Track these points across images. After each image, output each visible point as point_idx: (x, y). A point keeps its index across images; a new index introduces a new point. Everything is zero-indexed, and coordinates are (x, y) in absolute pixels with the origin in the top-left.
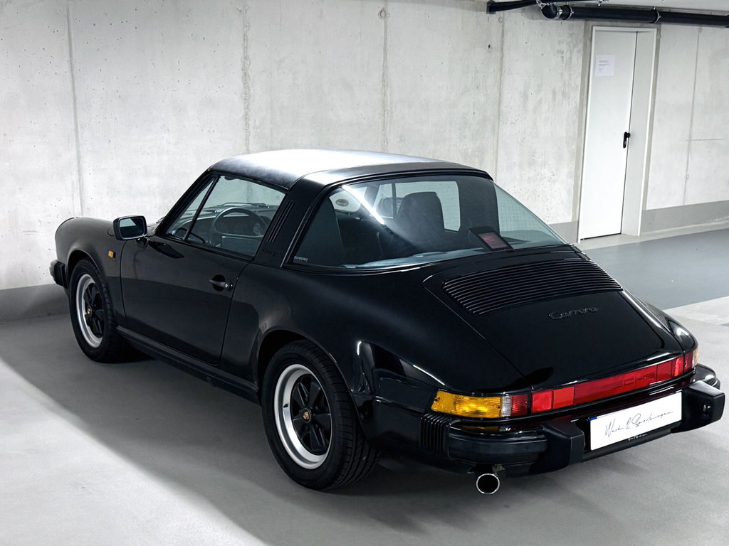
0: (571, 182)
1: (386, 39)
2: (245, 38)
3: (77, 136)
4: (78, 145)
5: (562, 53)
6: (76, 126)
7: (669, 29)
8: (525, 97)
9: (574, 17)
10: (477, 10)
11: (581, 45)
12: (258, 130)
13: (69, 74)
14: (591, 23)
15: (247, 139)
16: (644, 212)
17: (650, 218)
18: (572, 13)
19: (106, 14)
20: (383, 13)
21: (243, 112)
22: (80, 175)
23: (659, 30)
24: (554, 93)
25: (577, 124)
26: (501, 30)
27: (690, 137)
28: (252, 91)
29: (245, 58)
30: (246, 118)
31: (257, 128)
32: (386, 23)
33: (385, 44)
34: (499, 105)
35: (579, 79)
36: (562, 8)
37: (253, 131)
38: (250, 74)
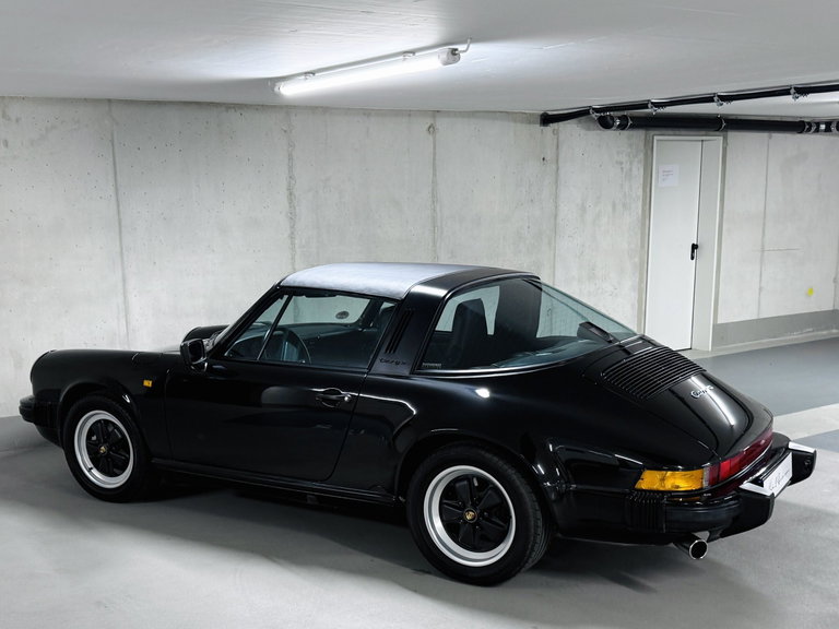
0: (635, 295)
1: (435, 154)
2: (290, 158)
3: (122, 259)
4: (123, 269)
5: (621, 163)
6: (122, 249)
7: (735, 137)
8: (583, 209)
9: (632, 127)
10: (530, 123)
11: (642, 156)
12: (305, 249)
13: (114, 198)
14: (652, 133)
15: (293, 258)
16: (715, 326)
17: (721, 332)
18: (630, 122)
19: (150, 137)
20: (431, 129)
21: (289, 232)
22: (125, 297)
23: (725, 138)
24: (614, 206)
25: (639, 236)
26: (555, 141)
27: (763, 246)
28: (297, 210)
29: (290, 177)
30: (292, 236)
31: (304, 247)
32: (434, 138)
33: (434, 159)
34: (556, 217)
35: (641, 190)
36: (619, 118)
37: (299, 250)
38: (296, 193)
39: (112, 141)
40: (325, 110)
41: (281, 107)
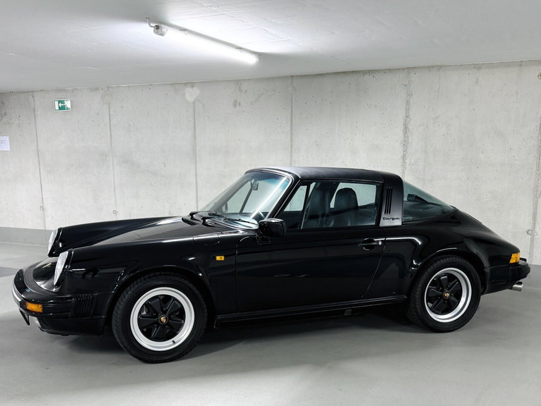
2: (408, 103)
12: (413, 167)
15: (403, 172)
19: (313, 96)
21: (402, 154)
28: (410, 138)
29: (407, 117)
30: (404, 158)
31: (413, 165)
37: (408, 167)
38: (410, 127)
39: (292, 100)
40: (440, 67)
41: (404, 69)
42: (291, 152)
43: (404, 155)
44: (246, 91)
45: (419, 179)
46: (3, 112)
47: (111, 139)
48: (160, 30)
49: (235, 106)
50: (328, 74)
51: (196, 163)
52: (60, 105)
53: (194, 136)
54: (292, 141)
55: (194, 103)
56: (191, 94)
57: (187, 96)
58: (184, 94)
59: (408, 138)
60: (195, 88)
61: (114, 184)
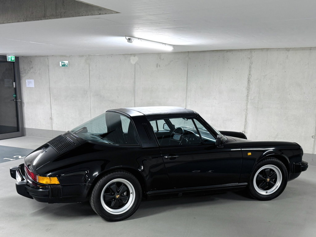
2: (250, 67)
12: (252, 101)
15: (247, 104)
19: (199, 63)
21: (246, 94)
28: (251, 86)
29: (249, 74)
30: (247, 96)
31: (252, 100)
37: (250, 101)
38: (251, 80)
39: (188, 64)
40: (267, 49)
41: (248, 50)
42: (187, 91)
43: (248, 95)
44: (163, 59)
45: (255, 107)
46: (31, 66)
47: (90, 83)
48: (130, 40)
49: (157, 66)
50: (208, 51)
51: (135, 97)
52: (62, 64)
53: (135, 82)
54: (187, 85)
55: (135, 65)
56: (134, 60)
57: (131, 61)
58: (130, 60)
59: (250, 86)
60: (136, 57)
61: (90, 107)
